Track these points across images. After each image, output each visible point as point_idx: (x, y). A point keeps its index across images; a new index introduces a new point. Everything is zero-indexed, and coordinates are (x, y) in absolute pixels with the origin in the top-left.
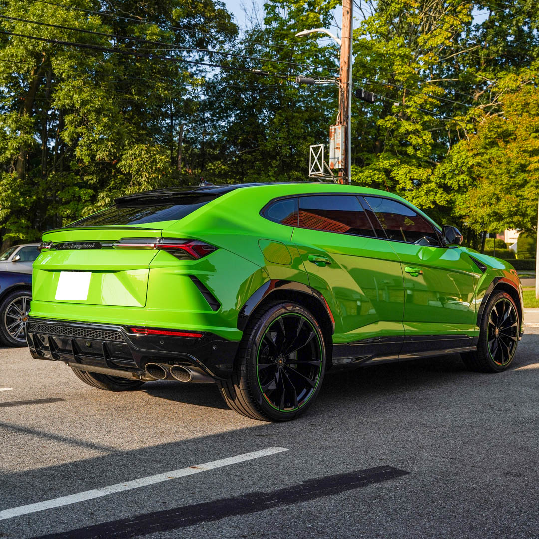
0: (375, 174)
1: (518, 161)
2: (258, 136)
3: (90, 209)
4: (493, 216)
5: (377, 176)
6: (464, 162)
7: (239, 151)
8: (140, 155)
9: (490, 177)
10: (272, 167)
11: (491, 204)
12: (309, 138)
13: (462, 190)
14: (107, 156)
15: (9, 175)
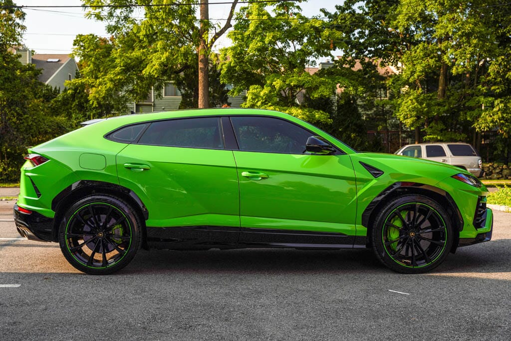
15: (415, 91)
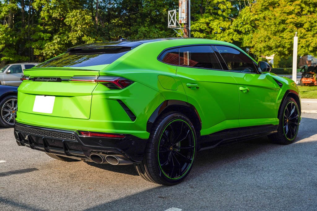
0: (201, 25)
1: (280, 18)
2: (139, 5)
3: (49, 45)
4: (267, 47)
5: (202, 26)
6: (248, 18)
7: (128, 13)
8: (76, 16)
9: (264, 26)
10: (146, 21)
11: (265, 41)
12: (166, 6)
13: (247, 33)
14: (59, 16)
15: (3, 26)
